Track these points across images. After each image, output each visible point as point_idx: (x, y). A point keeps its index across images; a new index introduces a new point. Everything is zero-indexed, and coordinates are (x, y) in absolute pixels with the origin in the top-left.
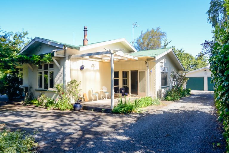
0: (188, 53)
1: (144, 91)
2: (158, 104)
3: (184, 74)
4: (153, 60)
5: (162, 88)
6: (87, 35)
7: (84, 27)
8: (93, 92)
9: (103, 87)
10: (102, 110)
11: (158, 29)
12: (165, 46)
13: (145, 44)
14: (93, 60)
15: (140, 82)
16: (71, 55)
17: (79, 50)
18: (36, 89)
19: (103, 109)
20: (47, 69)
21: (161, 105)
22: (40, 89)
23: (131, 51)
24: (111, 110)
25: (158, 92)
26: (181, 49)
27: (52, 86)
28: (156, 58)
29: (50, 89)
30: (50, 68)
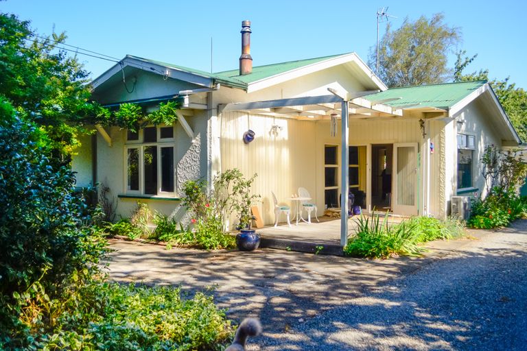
0: (522, 89)
1: (410, 200)
2: (455, 236)
3: (518, 153)
4: (442, 117)
5: (459, 193)
6: (249, 45)
7: (243, 22)
8: (276, 203)
9: (300, 191)
10: (317, 249)
11: (437, 19)
12: (460, 69)
13: (398, 62)
14: (274, 117)
15: (398, 172)
16: (225, 105)
17: (245, 90)
18: (121, 194)
19: (320, 245)
20: (155, 140)
21: (465, 239)
22: (134, 193)
23: (369, 89)
24: (342, 247)
25: (449, 204)
26: (507, 79)
27: (168, 186)
28: (450, 111)
29: (161, 194)
30: (163, 136)
